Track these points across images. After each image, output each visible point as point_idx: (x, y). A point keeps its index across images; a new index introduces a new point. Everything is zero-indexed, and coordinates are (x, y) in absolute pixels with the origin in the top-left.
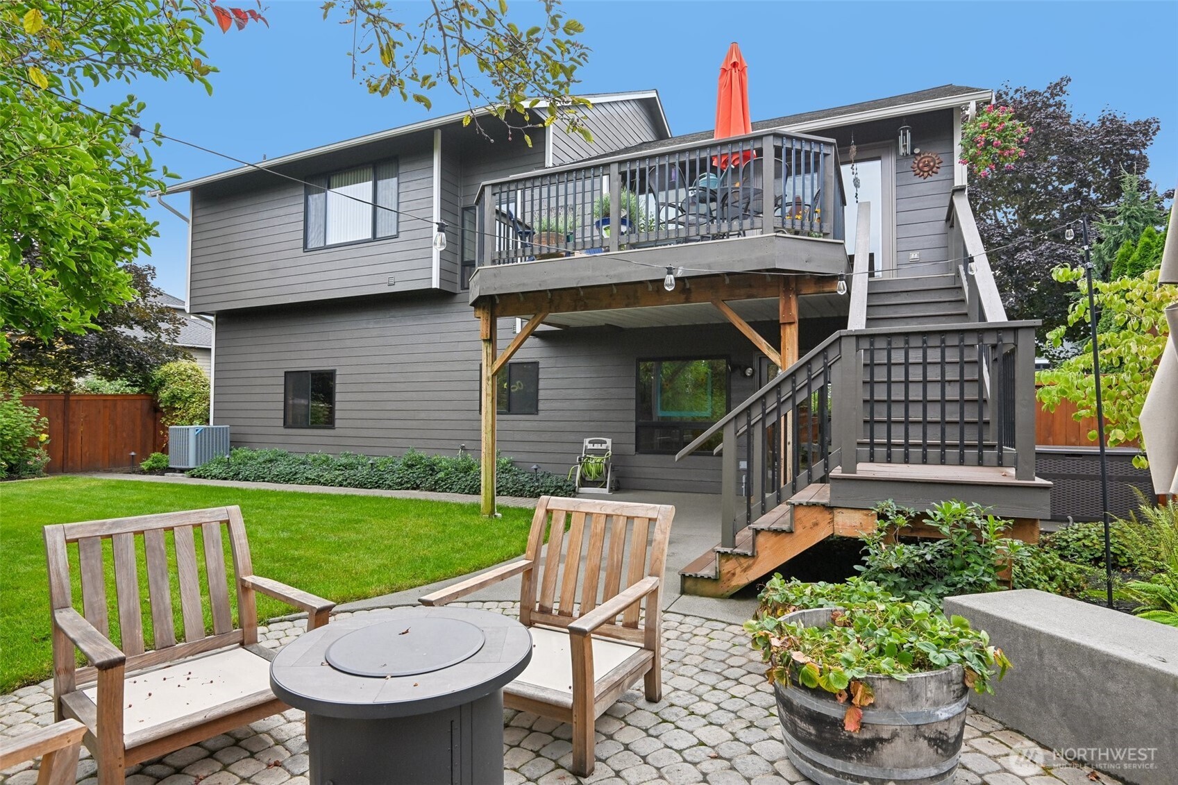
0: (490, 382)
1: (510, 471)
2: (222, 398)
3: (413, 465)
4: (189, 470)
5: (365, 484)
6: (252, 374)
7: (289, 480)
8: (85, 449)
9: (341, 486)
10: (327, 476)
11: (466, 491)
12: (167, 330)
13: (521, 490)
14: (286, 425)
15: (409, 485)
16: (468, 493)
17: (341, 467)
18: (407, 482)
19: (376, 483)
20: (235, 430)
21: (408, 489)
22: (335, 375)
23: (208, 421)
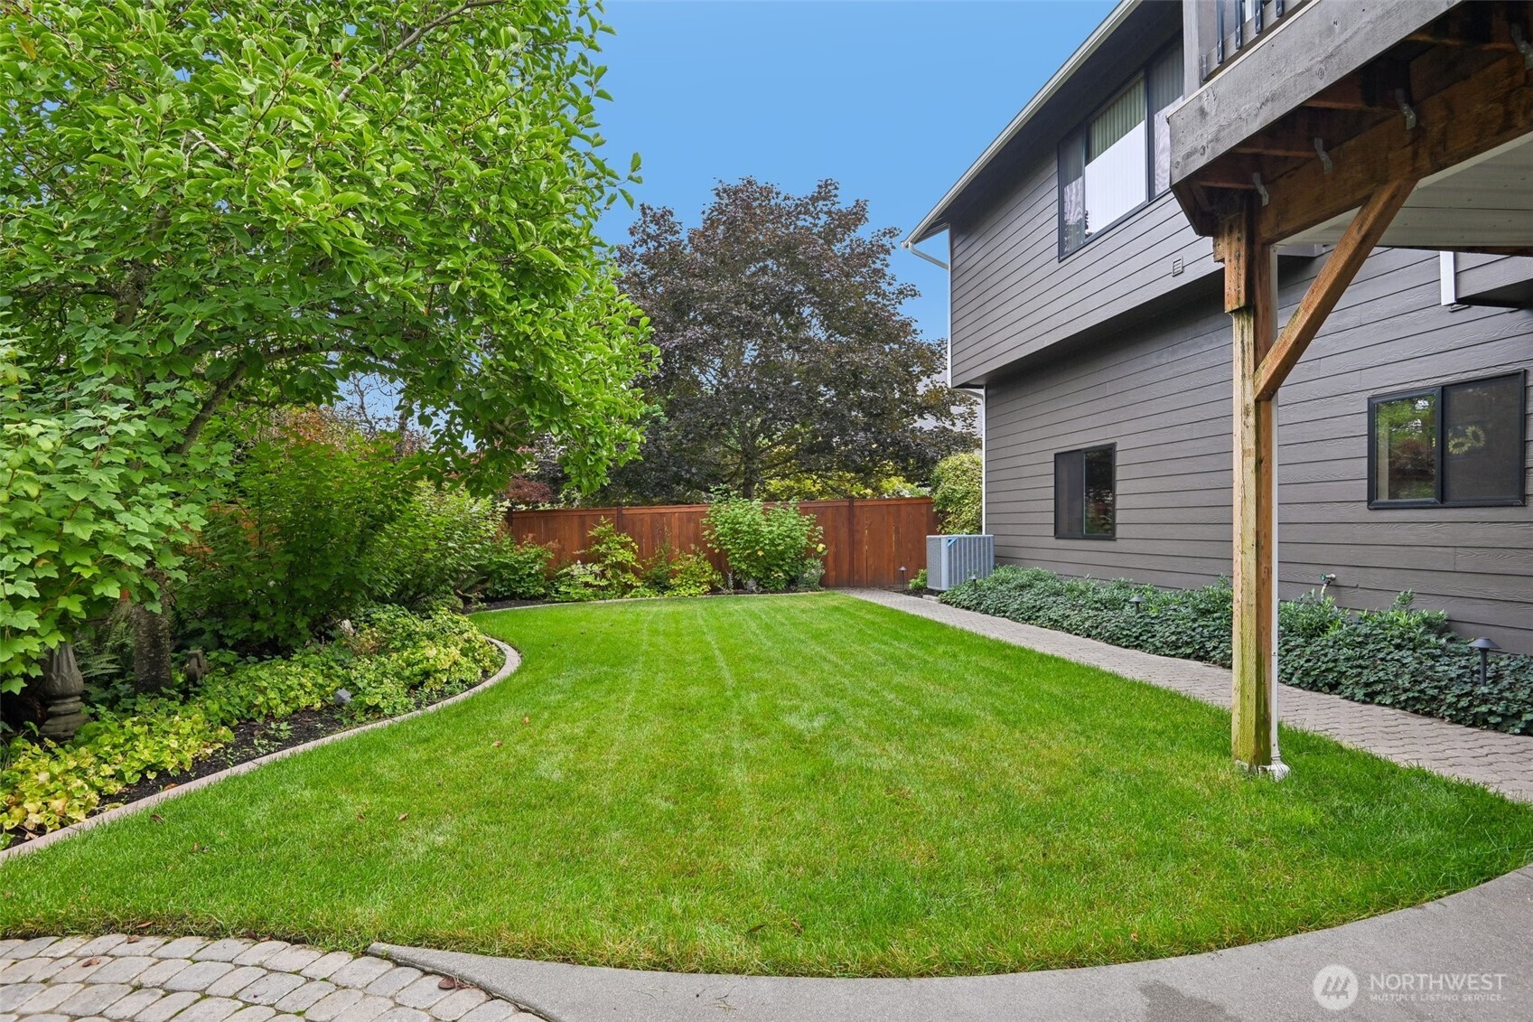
0: (1252, 420)
1: (1422, 644)
2: (995, 497)
3: (1209, 612)
4: (940, 592)
5: (1119, 639)
6: (1021, 461)
7: (1029, 618)
8: (870, 562)
9: (1089, 636)
10: (1075, 618)
11: (1295, 680)
12: (961, 415)
13: (1434, 698)
14: (1058, 535)
15: (1189, 651)
16: (1298, 686)
17: (1098, 605)
18: (1187, 644)
19: (1137, 638)
20: (1001, 541)
21: (1187, 657)
22: (1115, 452)
23: (980, 528)
